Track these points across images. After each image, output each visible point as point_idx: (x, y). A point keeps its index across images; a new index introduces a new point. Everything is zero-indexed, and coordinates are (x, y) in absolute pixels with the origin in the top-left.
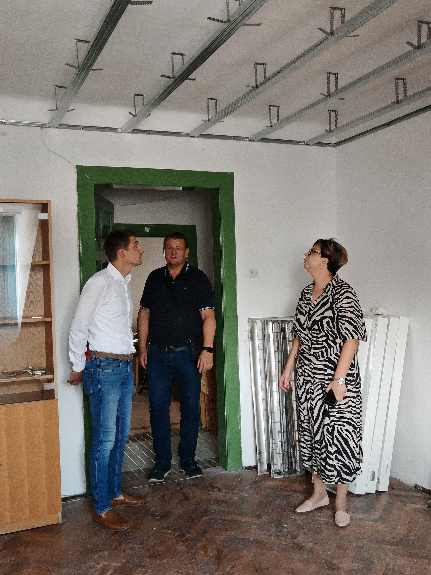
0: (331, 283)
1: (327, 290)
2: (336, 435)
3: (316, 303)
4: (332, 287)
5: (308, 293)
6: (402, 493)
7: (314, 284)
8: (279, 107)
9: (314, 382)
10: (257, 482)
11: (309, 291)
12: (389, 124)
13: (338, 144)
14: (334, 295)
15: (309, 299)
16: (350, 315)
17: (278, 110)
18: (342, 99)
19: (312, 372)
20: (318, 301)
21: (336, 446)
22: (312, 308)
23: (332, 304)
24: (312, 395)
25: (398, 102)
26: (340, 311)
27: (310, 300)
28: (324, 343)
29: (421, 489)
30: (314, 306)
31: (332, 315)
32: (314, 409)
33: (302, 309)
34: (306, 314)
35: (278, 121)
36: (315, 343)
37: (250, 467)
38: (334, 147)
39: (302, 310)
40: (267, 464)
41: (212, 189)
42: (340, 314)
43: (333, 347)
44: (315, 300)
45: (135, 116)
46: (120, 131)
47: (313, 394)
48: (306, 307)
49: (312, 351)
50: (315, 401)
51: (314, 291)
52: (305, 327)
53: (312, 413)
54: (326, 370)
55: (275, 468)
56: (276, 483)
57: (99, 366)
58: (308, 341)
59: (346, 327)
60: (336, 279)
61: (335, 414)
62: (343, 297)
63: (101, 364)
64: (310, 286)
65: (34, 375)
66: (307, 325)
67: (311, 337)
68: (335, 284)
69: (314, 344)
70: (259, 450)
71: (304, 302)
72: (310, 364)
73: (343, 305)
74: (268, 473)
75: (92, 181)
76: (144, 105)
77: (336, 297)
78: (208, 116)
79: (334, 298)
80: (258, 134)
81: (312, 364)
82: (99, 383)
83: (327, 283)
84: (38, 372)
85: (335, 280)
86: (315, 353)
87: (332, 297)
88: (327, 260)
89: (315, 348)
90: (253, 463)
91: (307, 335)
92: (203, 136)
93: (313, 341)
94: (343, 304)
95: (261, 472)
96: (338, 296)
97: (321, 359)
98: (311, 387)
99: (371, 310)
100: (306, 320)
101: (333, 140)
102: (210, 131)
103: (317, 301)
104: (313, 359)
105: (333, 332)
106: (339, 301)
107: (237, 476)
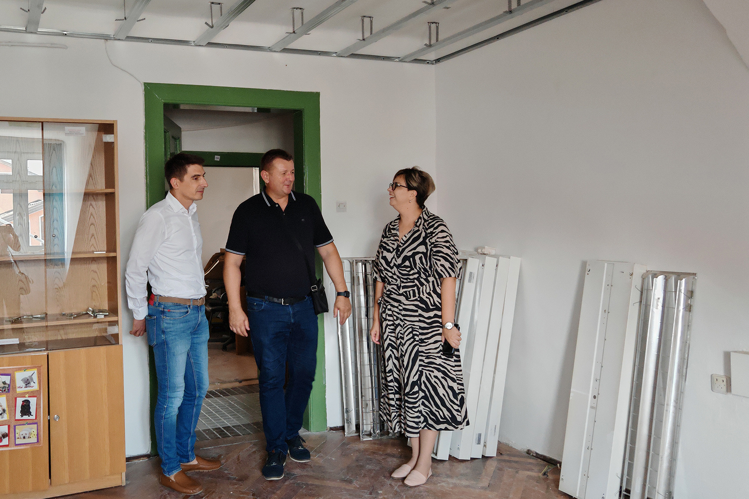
0: (421, 216)
1: (418, 224)
2: (424, 381)
3: (405, 239)
4: (423, 221)
5: (394, 229)
6: (513, 459)
7: (399, 218)
8: (372, 18)
9: (404, 325)
10: (344, 444)
11: (395, 227)
12: (498, 37)
13: (438, 61)
14: (427, 229)
15: (396, 235)
16: (445, 250)
17: (371, 22)
18: (448, 8)
19: (401, 315)
20: (408, 236)
21: (423, 391)
22: (400, 244)
23: (425, 238)
24: (402, 340)
25: (510, 12)
26: (436, 246)
27: (398, 236)
28: (415, 280)
29: (534, 455)
30: (403, 242)
31: (425, 251)
32: (404, 356)
33: (388, 245)
34: (393, 251)
35: (371, 34)
36: (405, 281)
37: (335, 427)
38: (433, 64)
39: (388, 247)
40: (356, 425)
41: (295, 111)
42: (435, 249)
43: (426, 286)
44: (405, 236)
45: (212, 27)
46: (193, 44)
47: (403, 338)
48: (394, 244)
49: (402, 291)
50: (405, 347)
51: (400, 226)
52: (392, 265)
53: (403, 361)
54: (417, 311)
55: (365, 429)
56: (367, 446)
57: (163, 312)
58: (397, 280)
59: (441, 264)
60: (426, 211)
61: (423, 358)
62: (437, 231)
63: (166, 310)
64: (396, 221)
65: (95, 317)
66: (395, 262)
67: (400, 275)
68: (426, 217)
69: (403, 282)
70: (346, 409)
71: (389, 239)
72: (399, 305)
73: (439, 240)
74: (357, 434)
75: (161, 100)
76: (221, 15)
77: (429, 231)
78: (294, 28)
79: (427, 232)
80: (348, 49)
81: (402, 305)
82: (163, 332)
83: (417, 217)
84: (101, 313)
85: (426, 213)
86: (406, 292)
87: (425, 231)
88: (415, 193)
89: (404, 287)
90: (339, 424)
91: (395, 274)
92: (285, 50)
93: (402, 279)
94: (438, 238)
95: (348, 434)
96: (432, 229)
97: (412, 299)
98: (400, 332)
99: (476, 250)
100: (394, 257)
101: (432, 56)
102: (294, 45)
103: (406, 237)
104: (402, 299)
105: (425, 269)
106: (433, 235)
107: (322, 437)
